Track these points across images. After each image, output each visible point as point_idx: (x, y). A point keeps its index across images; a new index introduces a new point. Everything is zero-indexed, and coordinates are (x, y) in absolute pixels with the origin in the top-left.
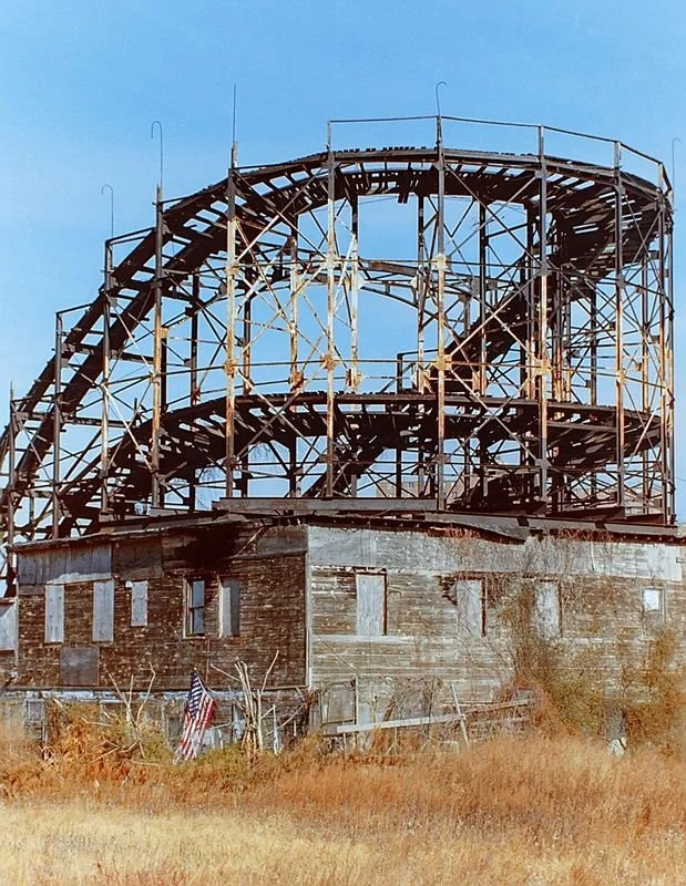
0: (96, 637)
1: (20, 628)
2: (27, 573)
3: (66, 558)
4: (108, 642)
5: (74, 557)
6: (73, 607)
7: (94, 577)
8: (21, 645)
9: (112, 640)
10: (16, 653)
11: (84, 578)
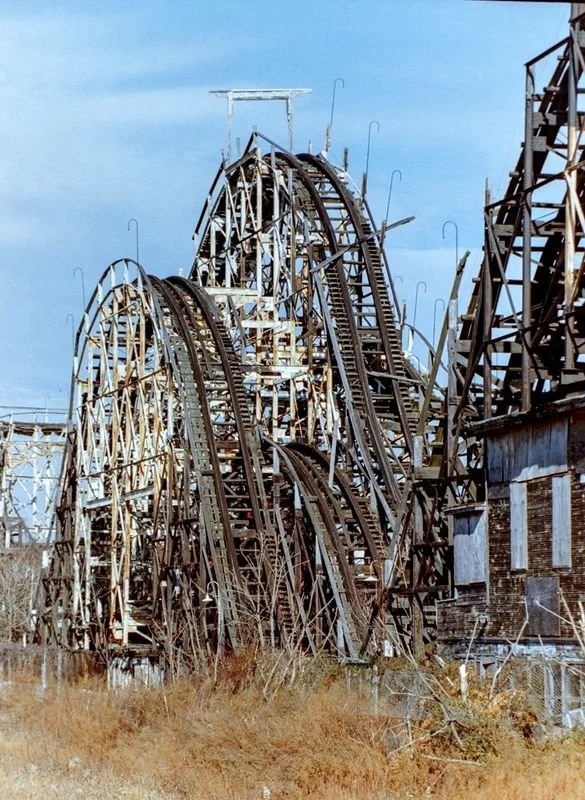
0: (556, 562)
1: (491, 549)
2: (495, 466)
3: (527, 441)
4: (567, 569)
5: (535, 438)
6: (536, 517)
7: (553, 469)
8: (492, 574)
9: (570, 565)
10: (488, 587)
11: (544, 472)
